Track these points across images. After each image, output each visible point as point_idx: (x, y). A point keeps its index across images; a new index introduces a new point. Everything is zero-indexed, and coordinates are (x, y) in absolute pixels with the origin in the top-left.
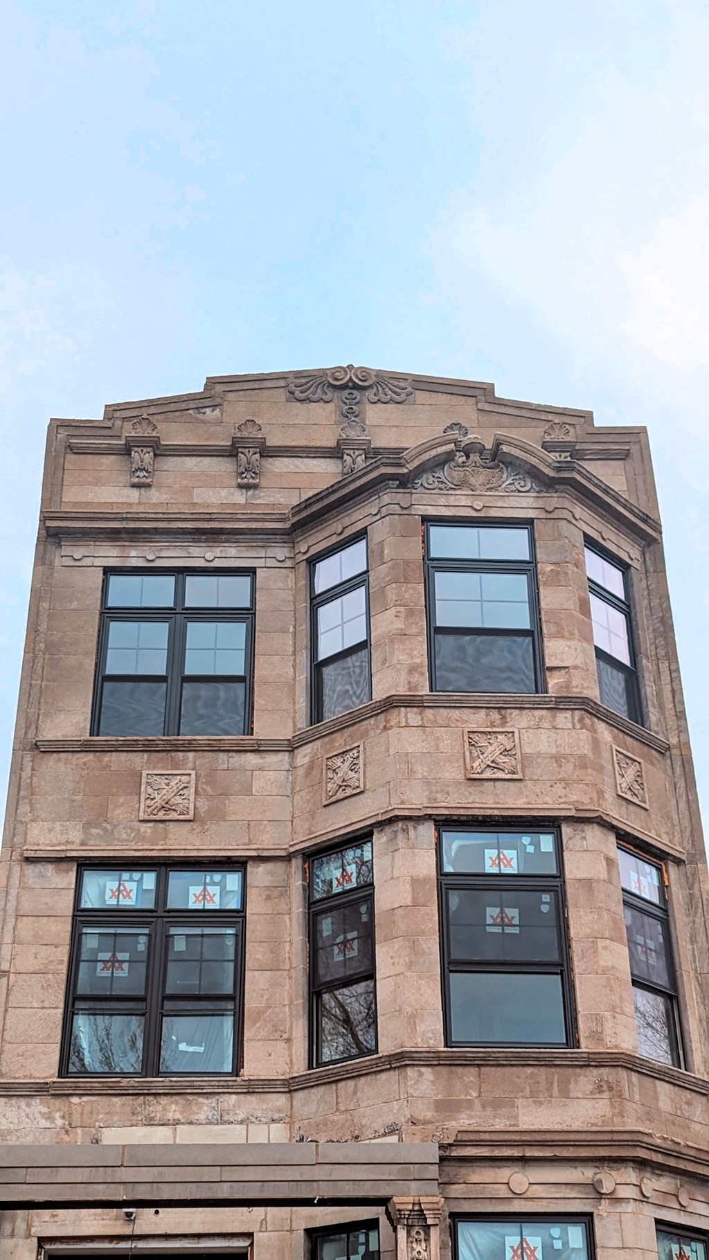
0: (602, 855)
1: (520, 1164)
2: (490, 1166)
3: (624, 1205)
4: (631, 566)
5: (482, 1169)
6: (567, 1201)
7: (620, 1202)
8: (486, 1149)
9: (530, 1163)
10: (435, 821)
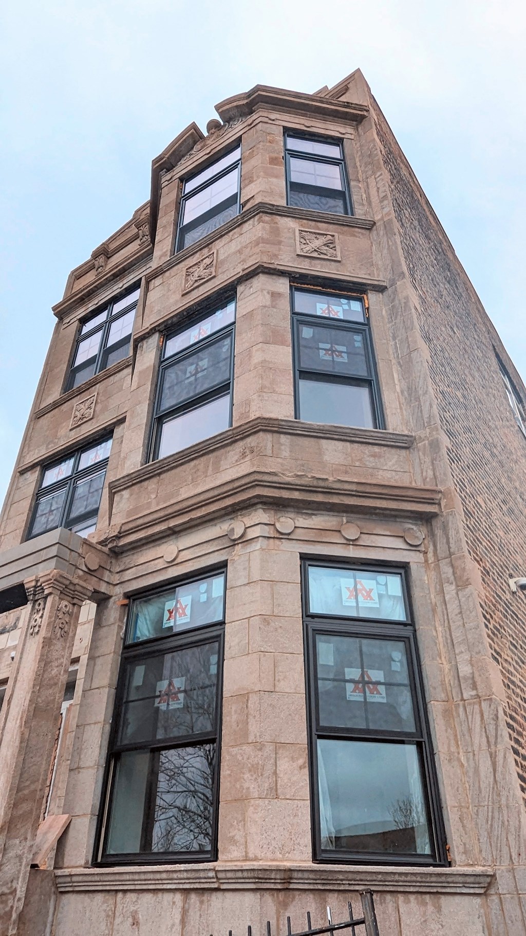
0: (265, 292)
1: (174, 537)
2: (153, 547)
3: (254, 544)
4: (344, 138)
5: (148, 551)
6: (208, 556)
7: (250, 543)
8: (143, 532)
9: (181, 534)
10: (160, 332)
